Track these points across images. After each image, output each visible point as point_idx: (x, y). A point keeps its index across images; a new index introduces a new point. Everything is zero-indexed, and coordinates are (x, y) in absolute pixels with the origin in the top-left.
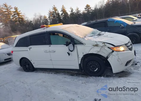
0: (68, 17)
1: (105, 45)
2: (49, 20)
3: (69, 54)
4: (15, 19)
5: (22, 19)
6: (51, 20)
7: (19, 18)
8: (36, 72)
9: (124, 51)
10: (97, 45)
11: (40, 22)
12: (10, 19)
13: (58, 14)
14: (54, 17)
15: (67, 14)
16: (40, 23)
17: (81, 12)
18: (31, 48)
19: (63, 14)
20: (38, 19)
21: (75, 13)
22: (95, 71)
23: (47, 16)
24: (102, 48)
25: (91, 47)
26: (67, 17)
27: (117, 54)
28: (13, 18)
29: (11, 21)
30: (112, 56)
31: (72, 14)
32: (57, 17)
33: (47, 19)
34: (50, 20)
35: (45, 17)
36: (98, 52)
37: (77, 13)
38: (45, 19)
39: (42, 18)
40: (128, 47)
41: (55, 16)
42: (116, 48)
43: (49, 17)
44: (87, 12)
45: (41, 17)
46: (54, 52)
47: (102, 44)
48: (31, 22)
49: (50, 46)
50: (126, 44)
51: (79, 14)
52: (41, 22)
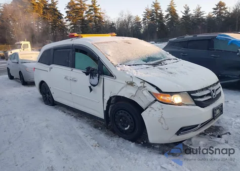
0: (178, 23)
1: (144, 87)
2: (142, 25)
3: (91, 90)
4: (89, 17)
5: (100, 18)
6: (147, 25)
7: (96, 17)
8: (56, 108)
9: (179, 104)
10: (131, 84)
11: (127, 26)
12: (81, 16)
13: (161, 15)
14: (153, 19)
15: (177, 16)
16: (128, 29)
17: (204, 15)
18: (52, 68)
19: (170, 17)
20: (125, 21)
21: (193, 16)
22: (126, 129)
23: (142, 18)
24: (139, 91)
25: (123, 85)
26: (175, 22)
27: (160, 108)
28: (87, 16)
29: (83, 20)
30: (151, 109)
31: (186, 17)
32: (156, 20)
33: (140, 22)
34: (145, 24)
35: (137, 19)
36: (132, 96)
37: (196, 16)
38: (137, 23)
39: (132, 20)
40: (193, 98)
41: (155, 18)
42: (164, 96)
43: (144, 19)
44: (217, 16)
45: (130, 18)
46: (75, 81)
47: (141, 83)
48: (113, 24)
49: (72, 70)
50: (190, 93)
51: (199, 19)
52: (130, 26)
